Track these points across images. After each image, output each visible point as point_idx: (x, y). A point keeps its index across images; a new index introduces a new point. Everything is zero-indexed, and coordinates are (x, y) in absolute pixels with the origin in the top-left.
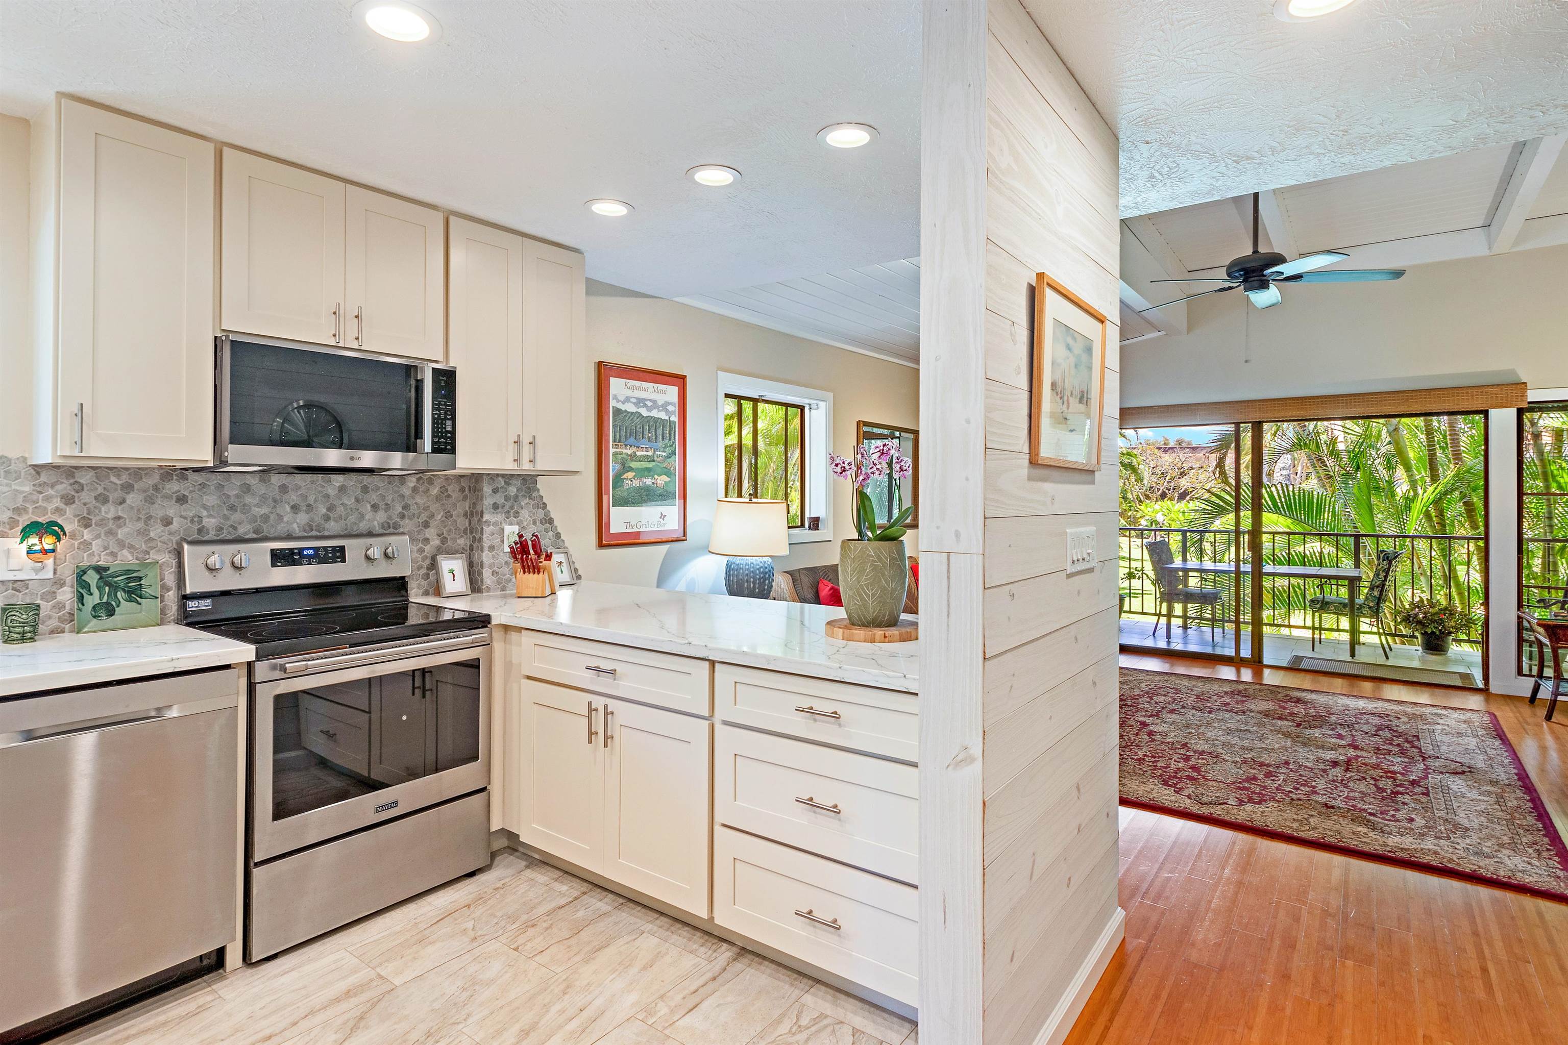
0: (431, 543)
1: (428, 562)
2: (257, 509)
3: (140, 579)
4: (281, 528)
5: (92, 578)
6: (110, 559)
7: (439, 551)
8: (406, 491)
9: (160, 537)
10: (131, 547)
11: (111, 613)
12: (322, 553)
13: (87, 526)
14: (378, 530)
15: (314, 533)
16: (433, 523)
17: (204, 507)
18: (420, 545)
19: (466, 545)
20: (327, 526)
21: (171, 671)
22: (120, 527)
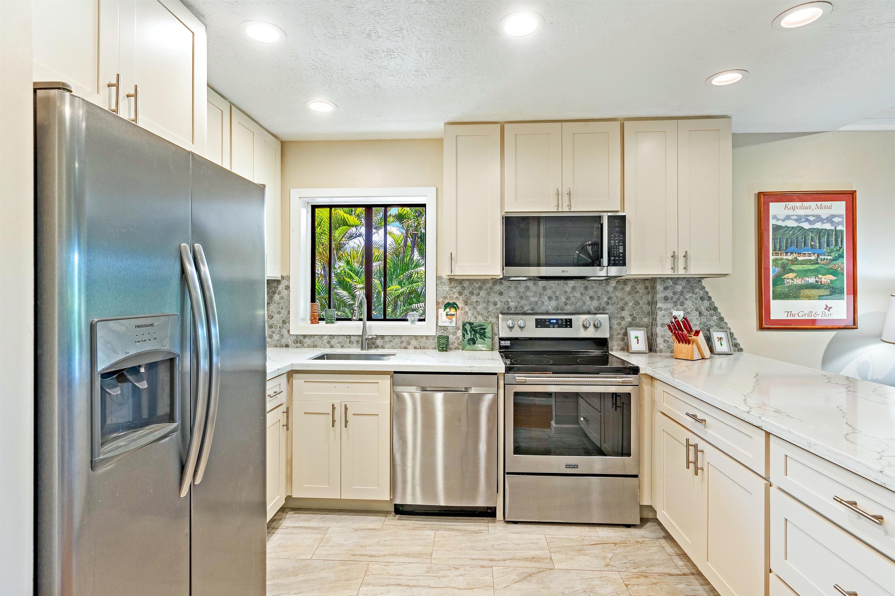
0: (626, 320)
1: (623, 331)
2: (532, 299)
3: (485, 329)
4: (543, 309)
5: (468, 327)
6: (474, 319)
7: (631, 325)
8: (610, 289)
9: (492, 311)
10: (482, 314)
11: (474, 343)
12: (560, 322)
13: (467, 305)
14: (593, 311)
15: (559, 311)
16: (626, 308)
17: (510, 297)
18: (619, 320)
19: (649, 322)
20: (566, 308)
21: (470, 372)
22: (478, 305)
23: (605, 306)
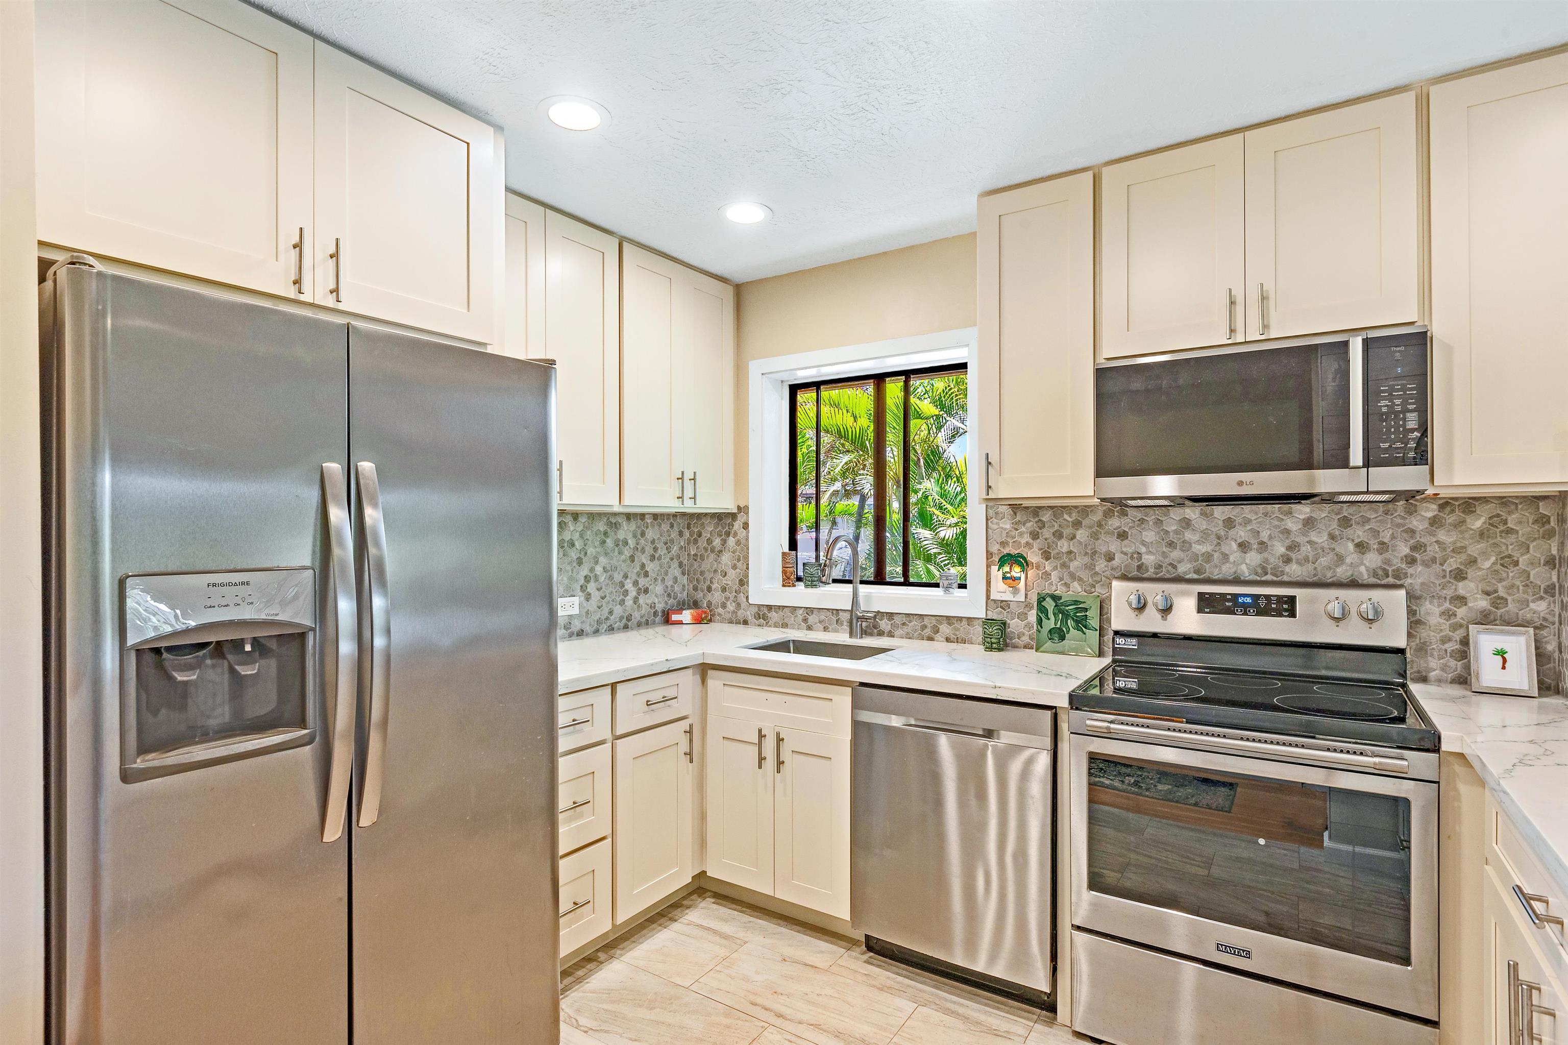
0: (1470, 605)
1: (1459, 634)
2: (1198, 547)
3: (1086, 610)
4: (1227, 570)
5: (1050, 604)
6: (1064, 589)
7: (1485, 619)
8: (1417, 523)
9: (1103, 572)
10: (1080, 579)
11: (1062, 638)
12: (1262, 603)
13: (1047, 559)
14: (1365, 577)
15: (1269, 577)
16: (1471, 573)
17: (1143, 543)
18: (1447, 605)
19: (1552, 612)
20: (1287, 569)
21: (994, 697)
22: (1071, 560)
23: (1403, 566)
